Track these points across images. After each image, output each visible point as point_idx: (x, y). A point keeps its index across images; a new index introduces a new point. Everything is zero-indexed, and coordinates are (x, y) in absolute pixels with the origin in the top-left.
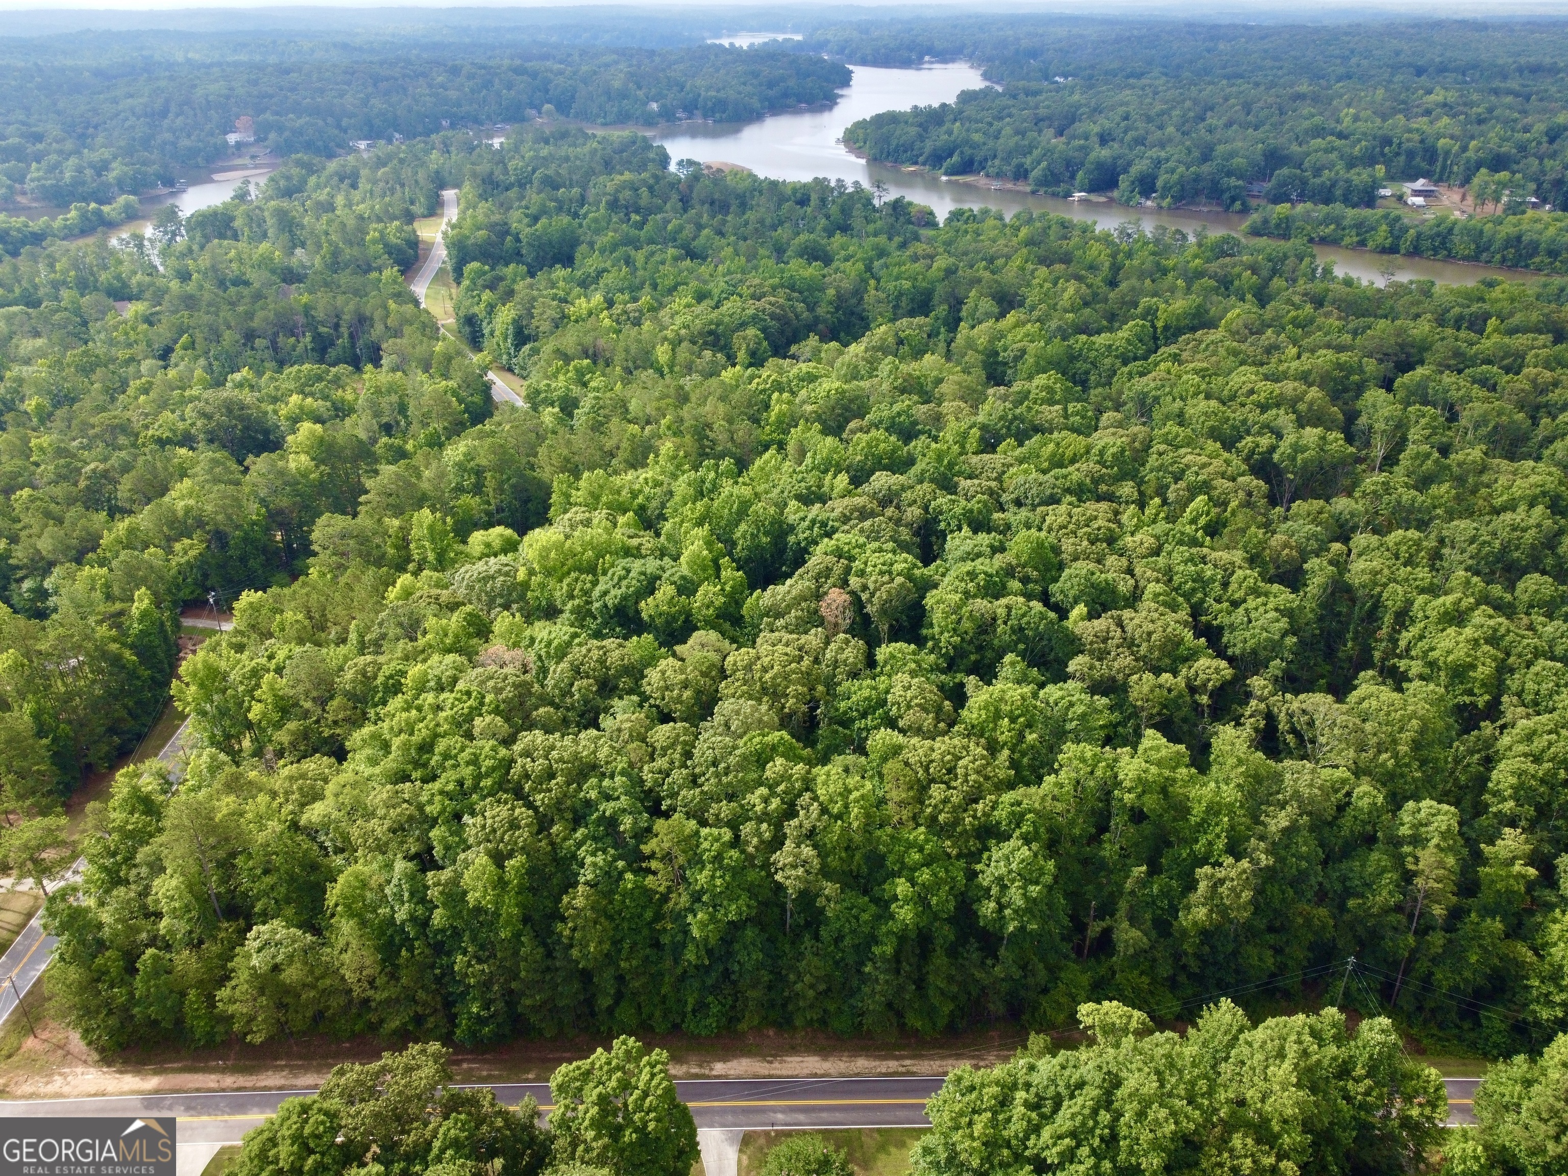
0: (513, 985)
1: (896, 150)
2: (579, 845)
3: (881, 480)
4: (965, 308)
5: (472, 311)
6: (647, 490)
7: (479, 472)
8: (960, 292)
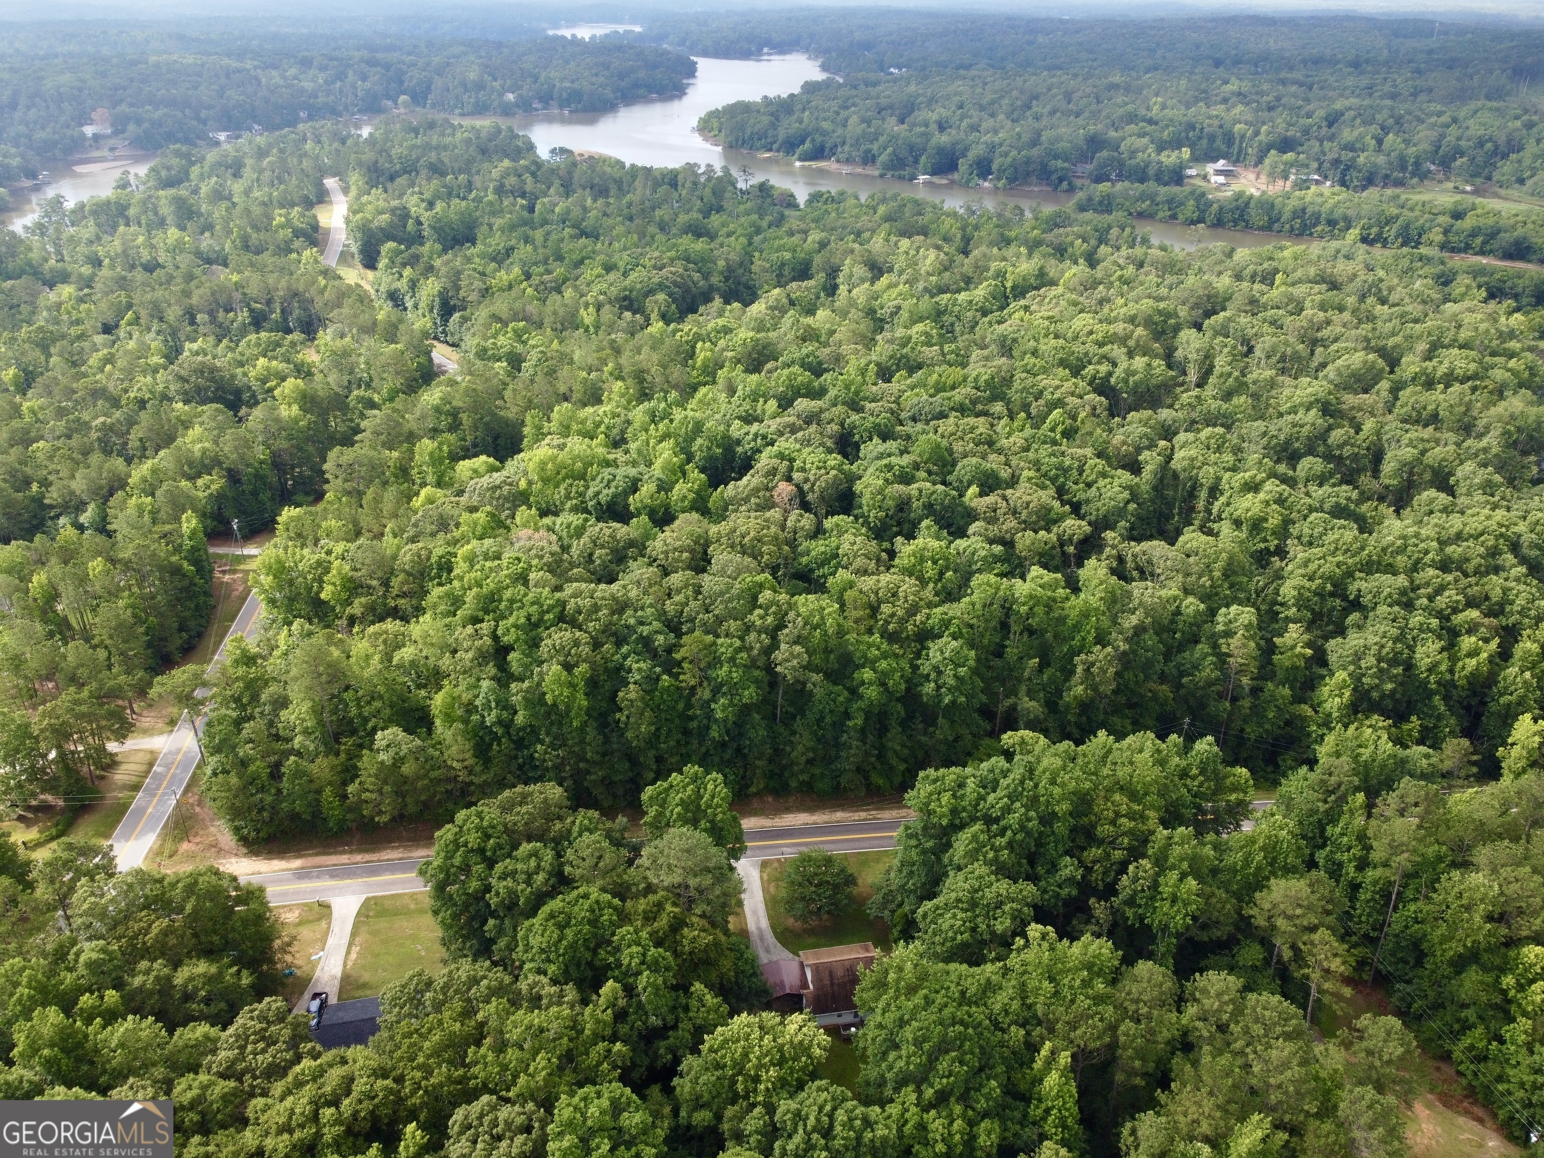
0: (581, 765)
1: (751, 138)
2: (625, 658)
3: (802, 404)
4: (841, 275)
5: (394, 286)
6: (606, 420)
7: (454, 414)
8: (836, 260)
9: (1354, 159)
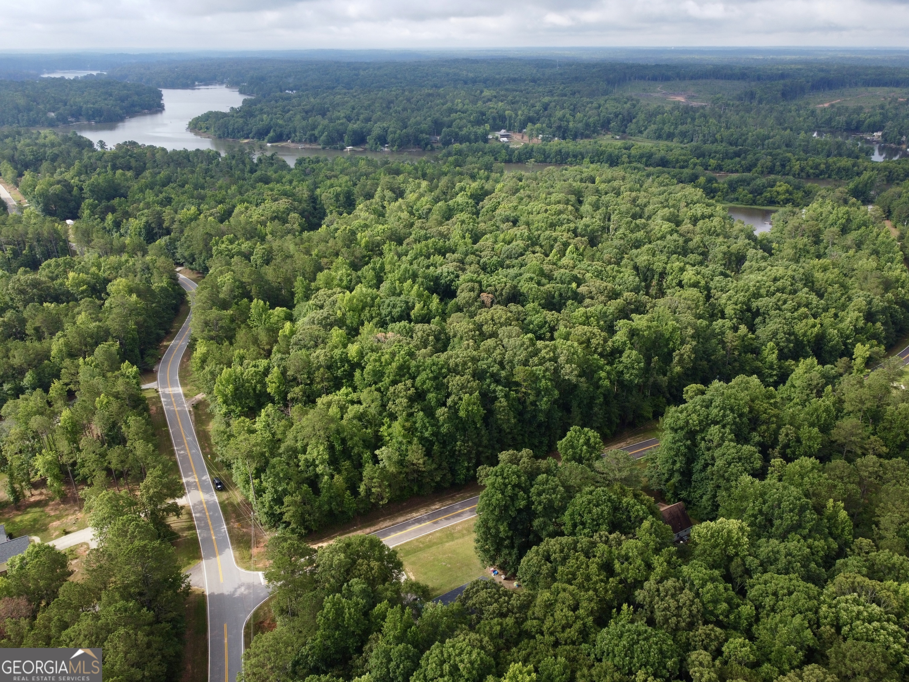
1: (233, 132)
9: (567, 126)
